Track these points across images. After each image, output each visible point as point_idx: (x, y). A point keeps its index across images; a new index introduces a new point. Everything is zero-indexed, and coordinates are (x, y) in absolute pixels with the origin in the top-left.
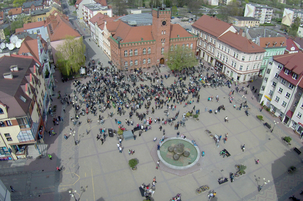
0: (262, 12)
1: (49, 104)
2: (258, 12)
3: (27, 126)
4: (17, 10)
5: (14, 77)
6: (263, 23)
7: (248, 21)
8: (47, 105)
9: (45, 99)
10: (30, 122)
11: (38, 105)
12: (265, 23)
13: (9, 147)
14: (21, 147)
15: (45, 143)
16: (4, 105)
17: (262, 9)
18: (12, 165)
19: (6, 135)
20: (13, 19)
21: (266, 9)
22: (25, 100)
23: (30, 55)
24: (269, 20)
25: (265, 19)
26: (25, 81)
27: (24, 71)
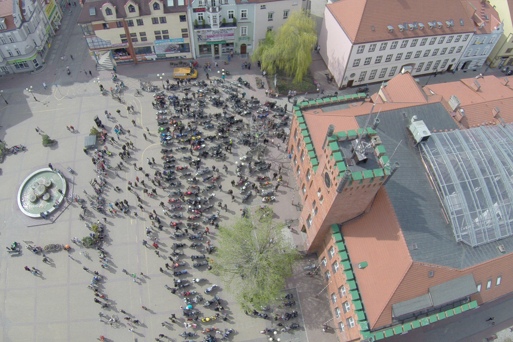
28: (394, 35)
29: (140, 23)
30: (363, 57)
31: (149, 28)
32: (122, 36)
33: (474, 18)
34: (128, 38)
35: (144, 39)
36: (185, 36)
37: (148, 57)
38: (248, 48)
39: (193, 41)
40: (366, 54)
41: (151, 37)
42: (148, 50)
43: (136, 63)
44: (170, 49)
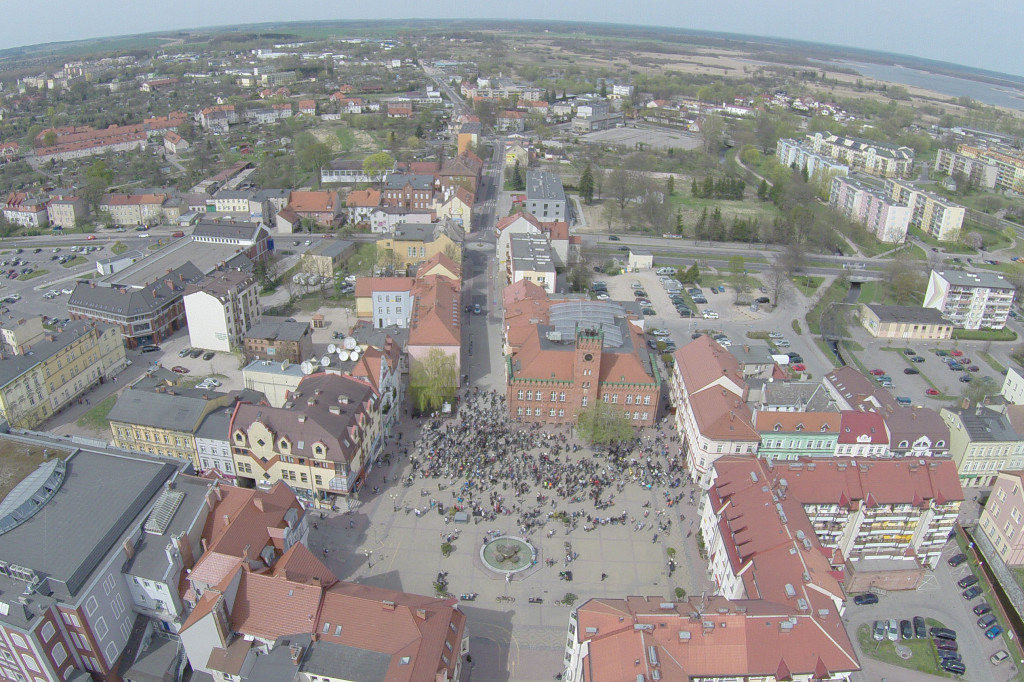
0: (972, 299)
1: (381, 449)
2: (958, 298)
3: (344, 473)
4: (369, 194)
5: (342, 412)
6: (977, 327)
7: (912, 326)
8: (375, 451)
9: (376, 443)
10: (348, 470)
11: (363, 451)
12: (982, 329)
13: (316, 491)
14: (329, 495)
15: (359, 499)
16: (325, 445)
17: (975, 291)
18: (312, 514)
19: (316, 476)
20: (357, 214)
21: (988, 290)
22: (348, 445)
23: (367, 380)
24: (999, 319)
25: (985, 316)
26: (353, 422)
27: (355, 406)
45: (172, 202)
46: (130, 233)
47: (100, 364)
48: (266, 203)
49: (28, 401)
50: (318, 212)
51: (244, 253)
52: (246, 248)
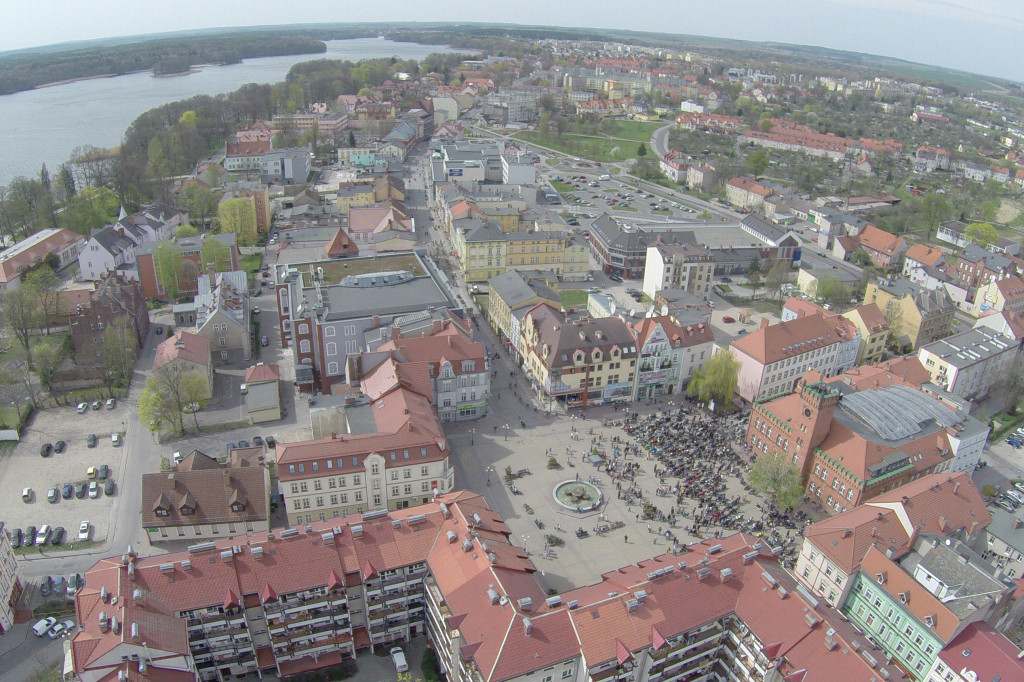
4: (930, 252)
22: (565, 359)
28: (788, 355)
29: (600, 368)
30: (770, 375)
31: (606, 372)
32: (583, 381)
33: (836, 330)
34: (587, 382)
35: (598, 384)
36: (630, 379)
37: (596, 402)
38: (674, 387)
39: (635, 386)
40: (772, 372)
41: (604, 381)
42: (597, 395)
43: (584, 408)
44: (617, 393)
45: (774, 198)
46: (730, 212)
47: (561, 266)
48: (839, 226)
49: (486, 261)
50: (879, 252)
51: (760, 250)
52: (764, 247)
